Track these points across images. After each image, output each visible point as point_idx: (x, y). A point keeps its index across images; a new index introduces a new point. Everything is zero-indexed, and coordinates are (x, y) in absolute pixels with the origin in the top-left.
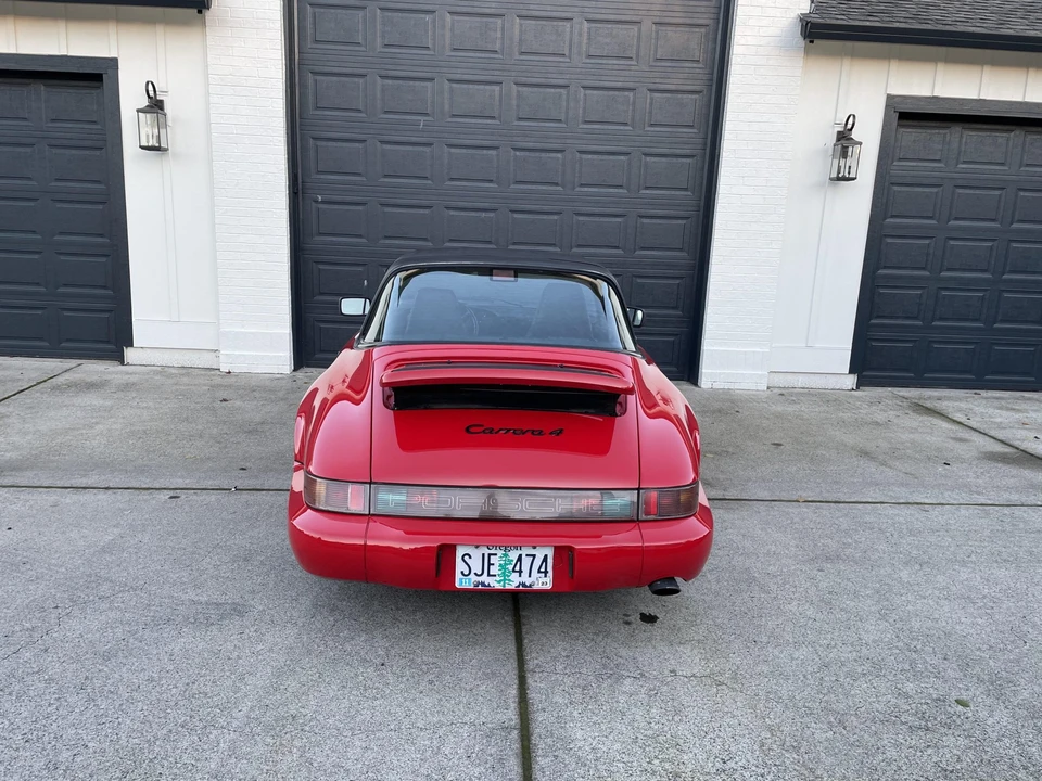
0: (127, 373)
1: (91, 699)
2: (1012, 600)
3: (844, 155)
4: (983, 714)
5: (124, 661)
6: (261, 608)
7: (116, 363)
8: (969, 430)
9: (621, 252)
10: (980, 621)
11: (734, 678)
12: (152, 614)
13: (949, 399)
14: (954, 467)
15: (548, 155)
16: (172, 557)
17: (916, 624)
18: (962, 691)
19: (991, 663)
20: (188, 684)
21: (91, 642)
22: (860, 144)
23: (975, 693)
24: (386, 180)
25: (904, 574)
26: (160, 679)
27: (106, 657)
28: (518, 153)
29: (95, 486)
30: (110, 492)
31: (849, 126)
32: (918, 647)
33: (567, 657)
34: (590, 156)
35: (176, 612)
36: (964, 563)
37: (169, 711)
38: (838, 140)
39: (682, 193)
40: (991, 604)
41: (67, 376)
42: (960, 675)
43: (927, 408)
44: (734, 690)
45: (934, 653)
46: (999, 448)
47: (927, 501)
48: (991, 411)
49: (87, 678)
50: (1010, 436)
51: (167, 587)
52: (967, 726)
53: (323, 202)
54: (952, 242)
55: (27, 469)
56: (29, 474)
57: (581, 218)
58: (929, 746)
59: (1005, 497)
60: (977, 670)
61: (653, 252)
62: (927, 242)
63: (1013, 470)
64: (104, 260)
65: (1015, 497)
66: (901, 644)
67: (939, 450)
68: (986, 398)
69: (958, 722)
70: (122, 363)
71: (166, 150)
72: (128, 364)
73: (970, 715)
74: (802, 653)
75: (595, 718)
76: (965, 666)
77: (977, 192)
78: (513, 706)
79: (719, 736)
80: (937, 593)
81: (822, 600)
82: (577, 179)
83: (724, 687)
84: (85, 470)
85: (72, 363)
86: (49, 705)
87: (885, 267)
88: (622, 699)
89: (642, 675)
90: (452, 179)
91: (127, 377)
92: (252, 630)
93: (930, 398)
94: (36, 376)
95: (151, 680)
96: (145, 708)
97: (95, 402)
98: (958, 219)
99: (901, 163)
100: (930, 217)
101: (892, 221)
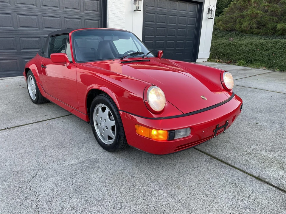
54: (158, 28)
57: (67, 19)
62: (153, 28)
73: (261, 125)
77: (162, 15)
82: (64, 6)
87: (146, 35)
90: (18, 3)
98: (158, 22)
99: (147, 7)
100: (153, 22)
101: (146, 22)
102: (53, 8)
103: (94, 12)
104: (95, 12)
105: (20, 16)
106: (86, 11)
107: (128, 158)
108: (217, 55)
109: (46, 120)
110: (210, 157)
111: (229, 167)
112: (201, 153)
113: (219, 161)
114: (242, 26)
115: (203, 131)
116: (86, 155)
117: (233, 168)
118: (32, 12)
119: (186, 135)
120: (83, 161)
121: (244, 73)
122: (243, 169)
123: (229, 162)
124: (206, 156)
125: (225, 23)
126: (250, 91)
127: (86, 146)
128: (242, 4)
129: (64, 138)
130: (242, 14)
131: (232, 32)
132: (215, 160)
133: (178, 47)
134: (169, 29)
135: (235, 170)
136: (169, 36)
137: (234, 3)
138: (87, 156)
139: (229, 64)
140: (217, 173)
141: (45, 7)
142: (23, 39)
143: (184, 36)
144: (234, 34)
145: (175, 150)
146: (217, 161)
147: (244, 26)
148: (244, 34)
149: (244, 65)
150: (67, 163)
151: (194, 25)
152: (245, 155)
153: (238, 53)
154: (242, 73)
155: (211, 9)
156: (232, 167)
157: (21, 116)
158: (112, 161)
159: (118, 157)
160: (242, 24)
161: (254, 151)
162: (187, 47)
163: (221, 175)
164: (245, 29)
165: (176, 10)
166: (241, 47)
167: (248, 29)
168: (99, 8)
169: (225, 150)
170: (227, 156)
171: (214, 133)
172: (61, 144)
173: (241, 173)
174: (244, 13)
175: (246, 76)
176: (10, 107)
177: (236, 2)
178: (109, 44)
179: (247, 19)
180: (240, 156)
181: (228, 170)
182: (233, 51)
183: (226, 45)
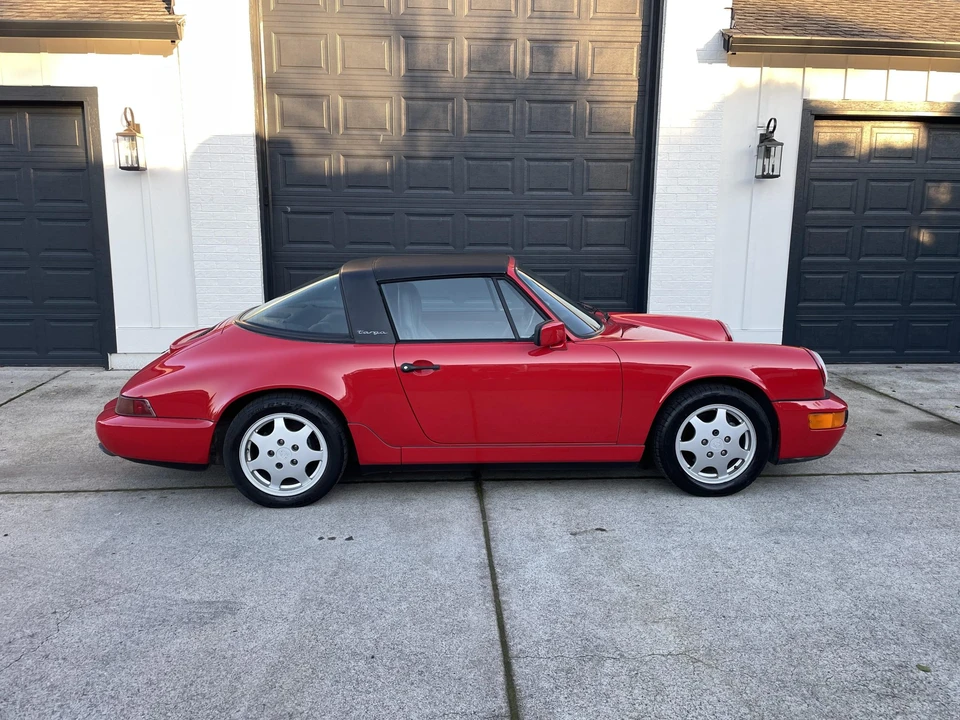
0: (112, 378)
1: (93, 705)
2: (956, 564)
3: (767, 154)
4: (944, 678)
5: (123, 664)
6: (252, 605)
7: (101, 369)
8: (895, 402)
9: (568, 249)
10: (928, 586)
11: (708, 654)
12: (147, 616)
13: (874, 373)
14: (886, 437)
15: (498, 163)
16: (163, 557)
17: (871, 593)
18: (921, 656)
19: (945, 626)
20: (186, 686)
21: (89, 646)
22: (782, 144)
23: (932, 657)
24: (350, 190)
25: (854, 543)
26: (159, 682)
27: (106, 661)
28: (470, 162)
29: (85, 489)
30: (101, 494)
31: (771, 129)
32: (876, 615)
33: (549, 640)
34: (537, 163)
35: (171, 613)
36: (907, 530)
37: (169, 714)
38: (761, 141)
39: (622, 193)
40: (937, 569)
41: (55, 383)
42: (916, 640)
43: (854, 383)
44: (710, 666)
45: (892, 619)
46: (925, 418)
47: (865, 471)
48: (913, 383)
49: (87, 684)
50: (934, 406)
51: (159, 588)
52: (930, 690)
53: (292, 212)
54: (869, 231)
55: (20, 474)
56: (21, 480)
57: (531, 219)
58: (897, 713)
59: (935, 464)
60: (933, 634)
61: (598, 248)
62: (846, 230)
63: (941, 438)
64: (87, 273)
65: (945, 464)
66: (859, 613)
67: (871, 421)
68: (907, 371)
69: (922, 687)
70: (107, 368)
71: (145, 169)
72: (112, 369)
73: (932, 679)
74: (769, 626)
75: (581, 702)
76: (921, 631)
77: (889, 184)
78: (502, 693)
79: (700, 715)
80: (886, 560)
81: (781, 573)
82: (525, 185)
83: (700, 664)
84: (76, 474)
85: (59, 370)
86: (53, 713)
87: (809, 255)
88: (605, 681)
89: (622, 656)
90: (411, 188)
91: (112, 382)
92: (244, 627)
93: (857, 373)
94: (25, 384)
95: (150, 683)
96: (146, 712)
97: (81, 408)
98: (872, 209)
99: (818, 160)
100: (847, 209)
101: (809, 213)
103: (614, 193)
104: (618, 193)
106: (590, 193)
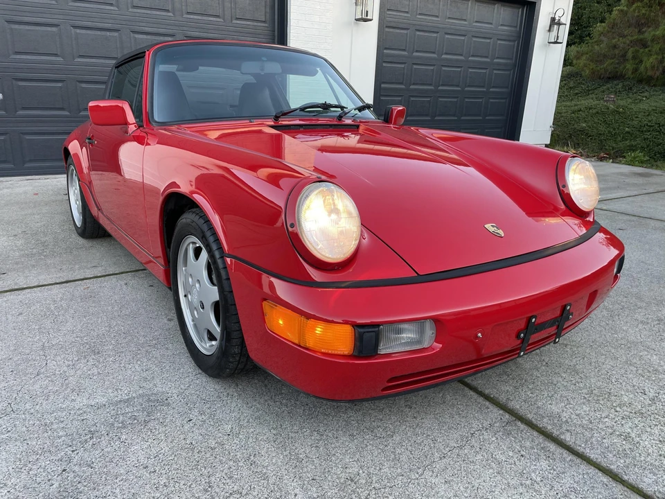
35: (90, 422)
39: (262, 24)
54: (415, 67)
62: (403, 66)
87: (385, 83)
92: (196, 414)
98: (417, 51)
99: (388, 12)
100: (404, 50)
101: (385, 51)
102: (158, 13)
103: (255, 24)
104: (259, 24)
105: (78, 31)
106: (238, 22)
107: (255, 400)
108: (570, 137)
109: (90, 278)
110: (507, 416)
111: (565, 455)
112: (481, 400)
113: (535, 434)
114: (642, 68)
115: (480, 335)
116: (145, 379)
117: (578, 461)
118: (107, 21)
119: (419, 342)
120: (128, 400)
121: (641, 182)
122: (612, 467)
123: (567, 438)
124: (496, 412)
125: (597, 61)
126: (655, 229)
127: (156, 353)
128: (643, 12)
129: (107, 329)
130: (641, 37)
131: (615, 82)
132: (522, 426)
133: (465, 115)
134: (444, 68)
135: (584, 467)
136: (443, 85)
137: (622, 11)
138: (144, 384)
139: (601, 159)
140: (522, 474)
141: (139, 11)
142: (84, 85)
143: (483, 87)
144: (620, 86)
145: (384, 390)
146: (530, 430)
147: (646, 68)
148: (647, 88)
149: (642, 163)
150: (81, 401)
151: (511, 59)
152: (623, 418)
153: (628, 132)
154: (636, 182)
155: (557, 18)
156: (574, 458)
157: (33, 266)
158: (208, 406)
159: (228, 394)
160: (641, 61)
161: (653, 408)
162: (490, 115)
163: (534, 481)
164: (650, 73)
165: (465, 20)
166: (637, 117)
167: (658, 73)
168: (268, 15)
169: (561, 396)
170: (565, 416)
171: (519, 341)
172: (94, 343)
173: (605, 479)
174: (646, 35)
175: (646, 191)
176: (19, 243)
177: (625, 8)
178: (267, 93)
179: (656, 47)
180: (607, 420)
181: (559, 466)
182: (614, 129)
183: (597, 113)
